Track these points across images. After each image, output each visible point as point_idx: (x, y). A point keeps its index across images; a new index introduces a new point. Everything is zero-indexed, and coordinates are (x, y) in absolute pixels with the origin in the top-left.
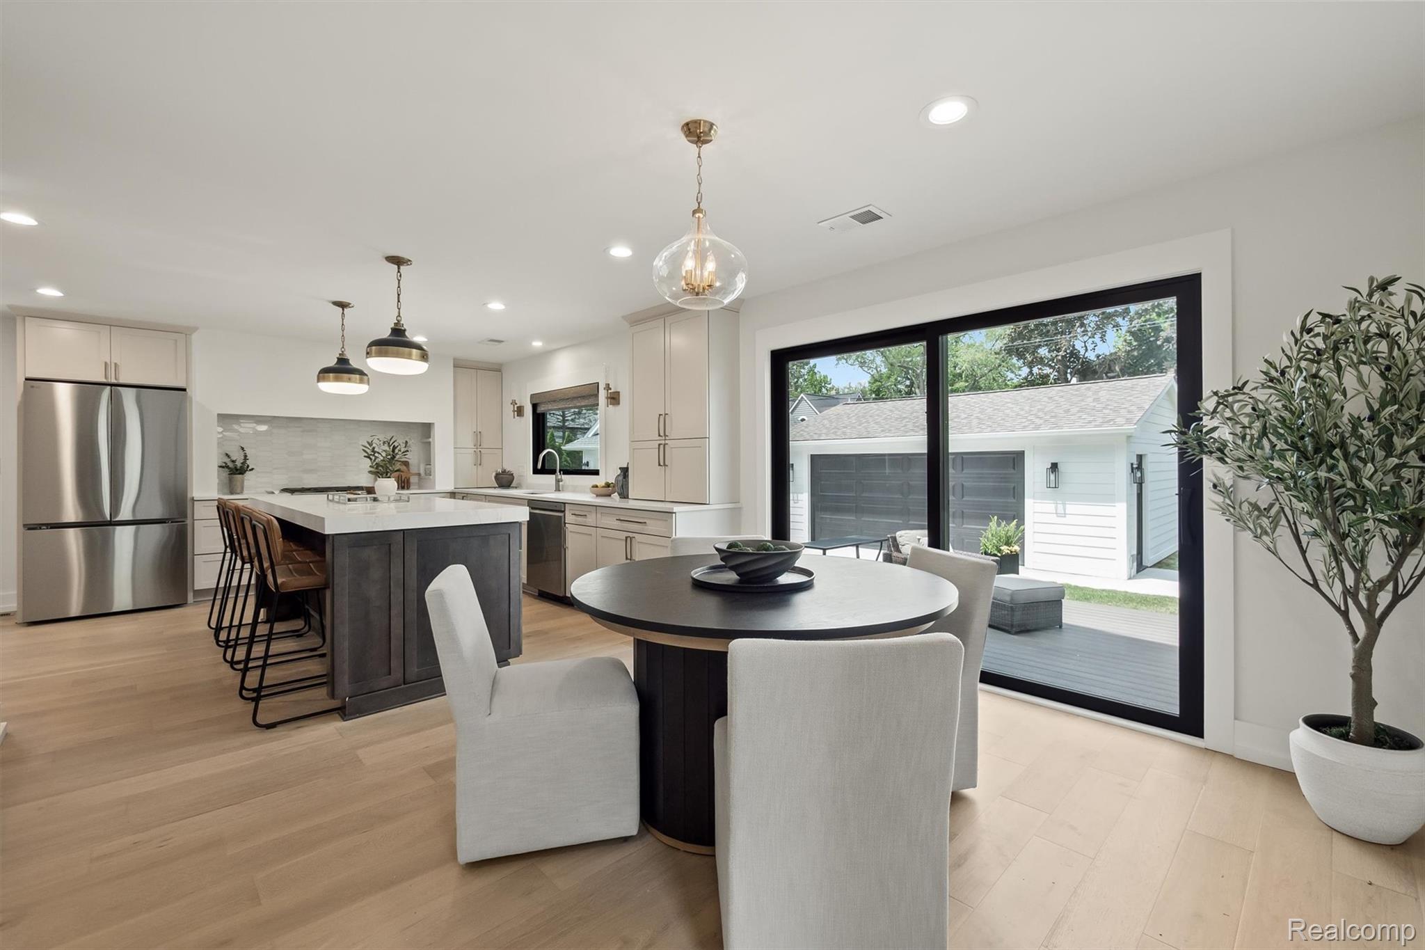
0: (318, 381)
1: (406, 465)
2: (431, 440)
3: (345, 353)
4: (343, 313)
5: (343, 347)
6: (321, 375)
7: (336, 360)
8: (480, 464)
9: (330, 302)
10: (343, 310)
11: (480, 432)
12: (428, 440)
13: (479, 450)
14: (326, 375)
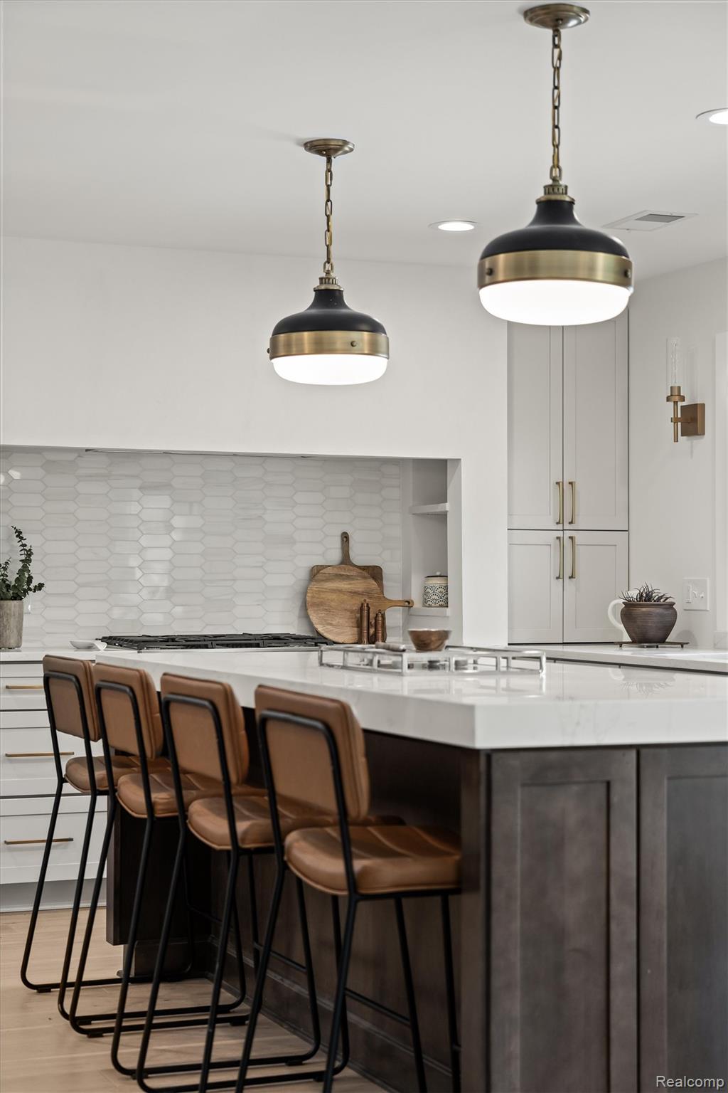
0: (274, 352)
1: (374, 578)
2: (447, 506)
3: (333, 275)
4: (329, 170)
5: (328, 261)
6: (282, 337)
7: (312, 295)
8: (571, 577)
9: (298, 144)
10: (329, 161)
11: (571, 483)
12: (439, 508)
13: (568, 534)
14: (294, 335)
